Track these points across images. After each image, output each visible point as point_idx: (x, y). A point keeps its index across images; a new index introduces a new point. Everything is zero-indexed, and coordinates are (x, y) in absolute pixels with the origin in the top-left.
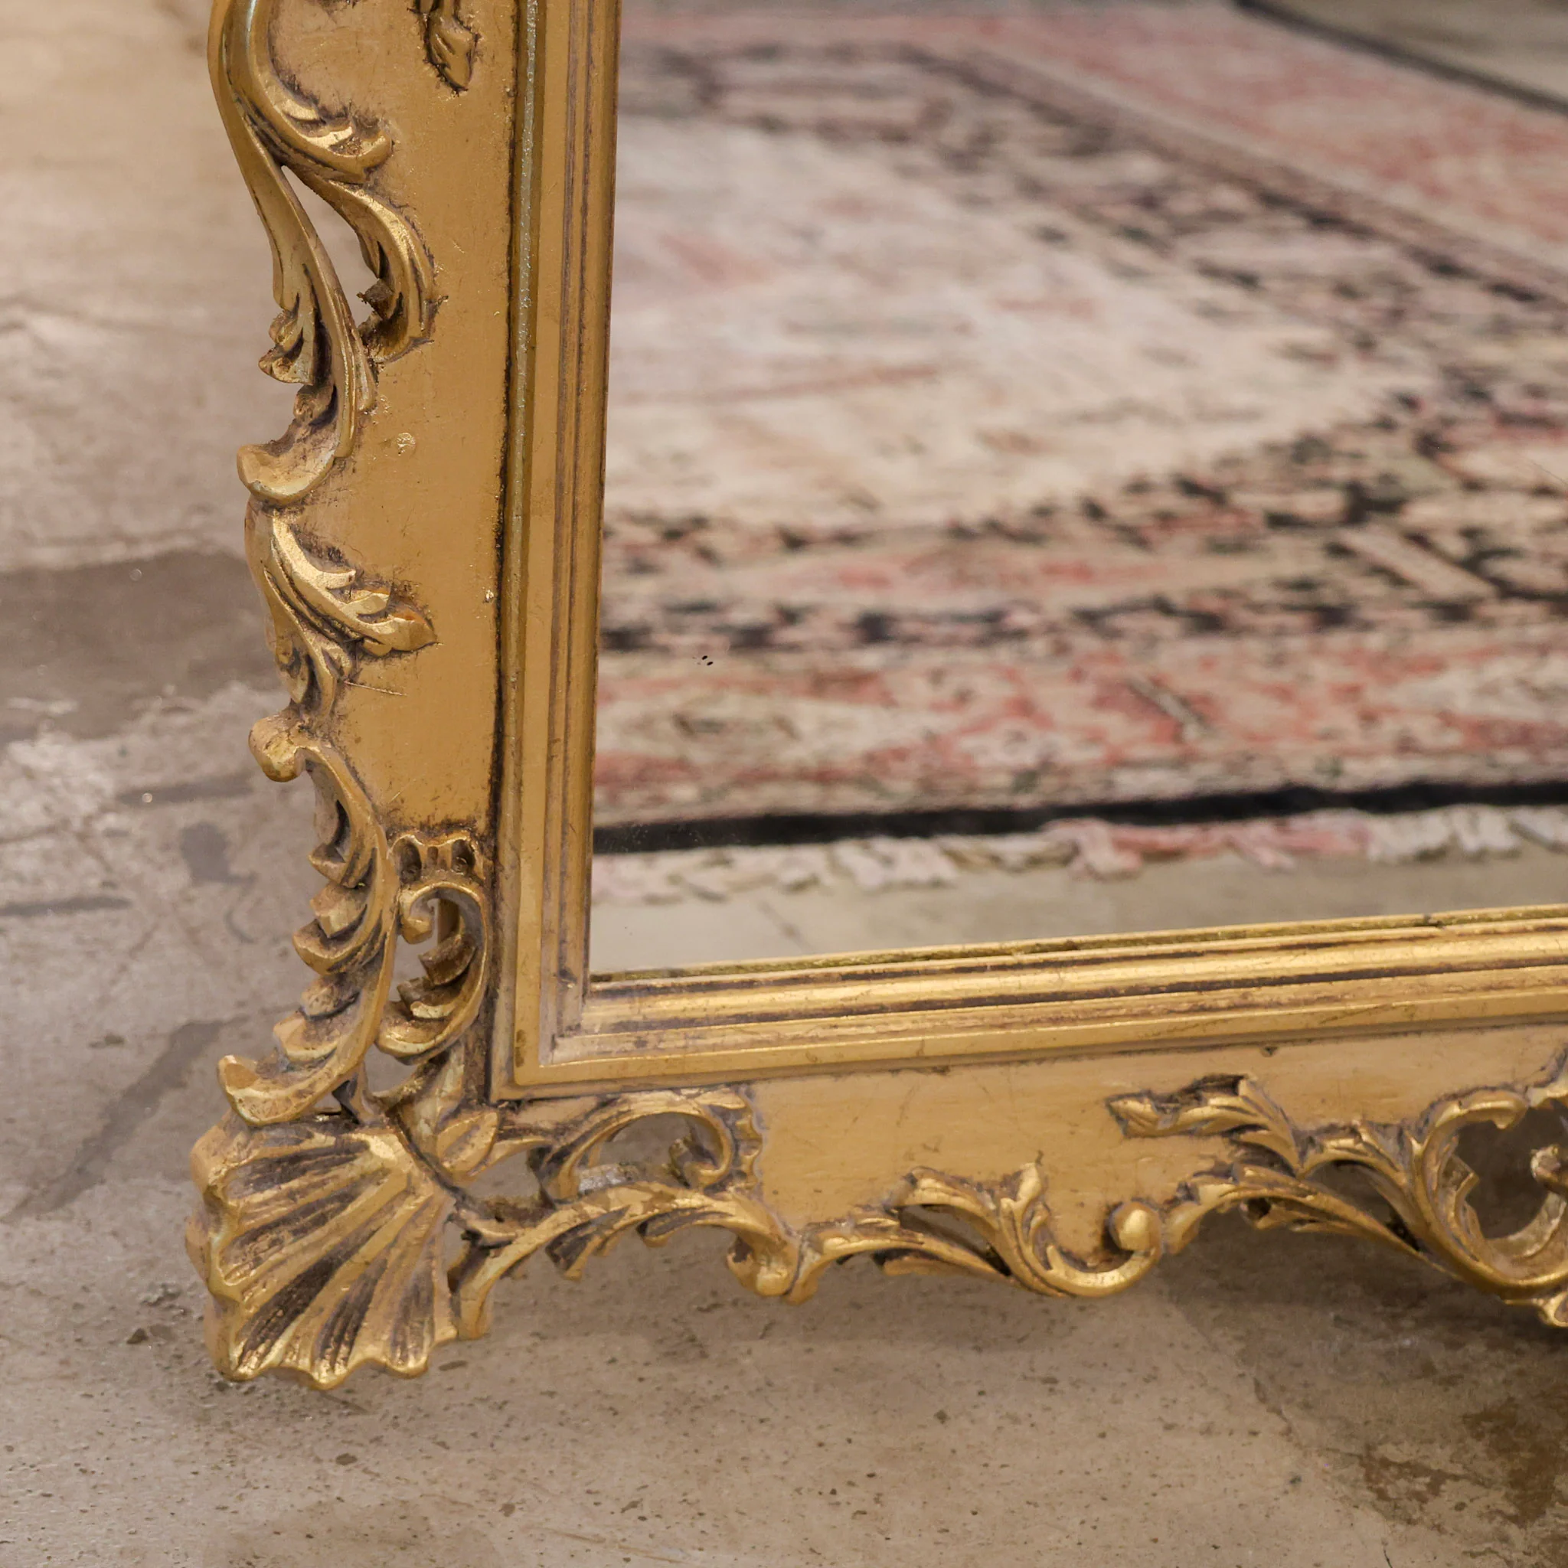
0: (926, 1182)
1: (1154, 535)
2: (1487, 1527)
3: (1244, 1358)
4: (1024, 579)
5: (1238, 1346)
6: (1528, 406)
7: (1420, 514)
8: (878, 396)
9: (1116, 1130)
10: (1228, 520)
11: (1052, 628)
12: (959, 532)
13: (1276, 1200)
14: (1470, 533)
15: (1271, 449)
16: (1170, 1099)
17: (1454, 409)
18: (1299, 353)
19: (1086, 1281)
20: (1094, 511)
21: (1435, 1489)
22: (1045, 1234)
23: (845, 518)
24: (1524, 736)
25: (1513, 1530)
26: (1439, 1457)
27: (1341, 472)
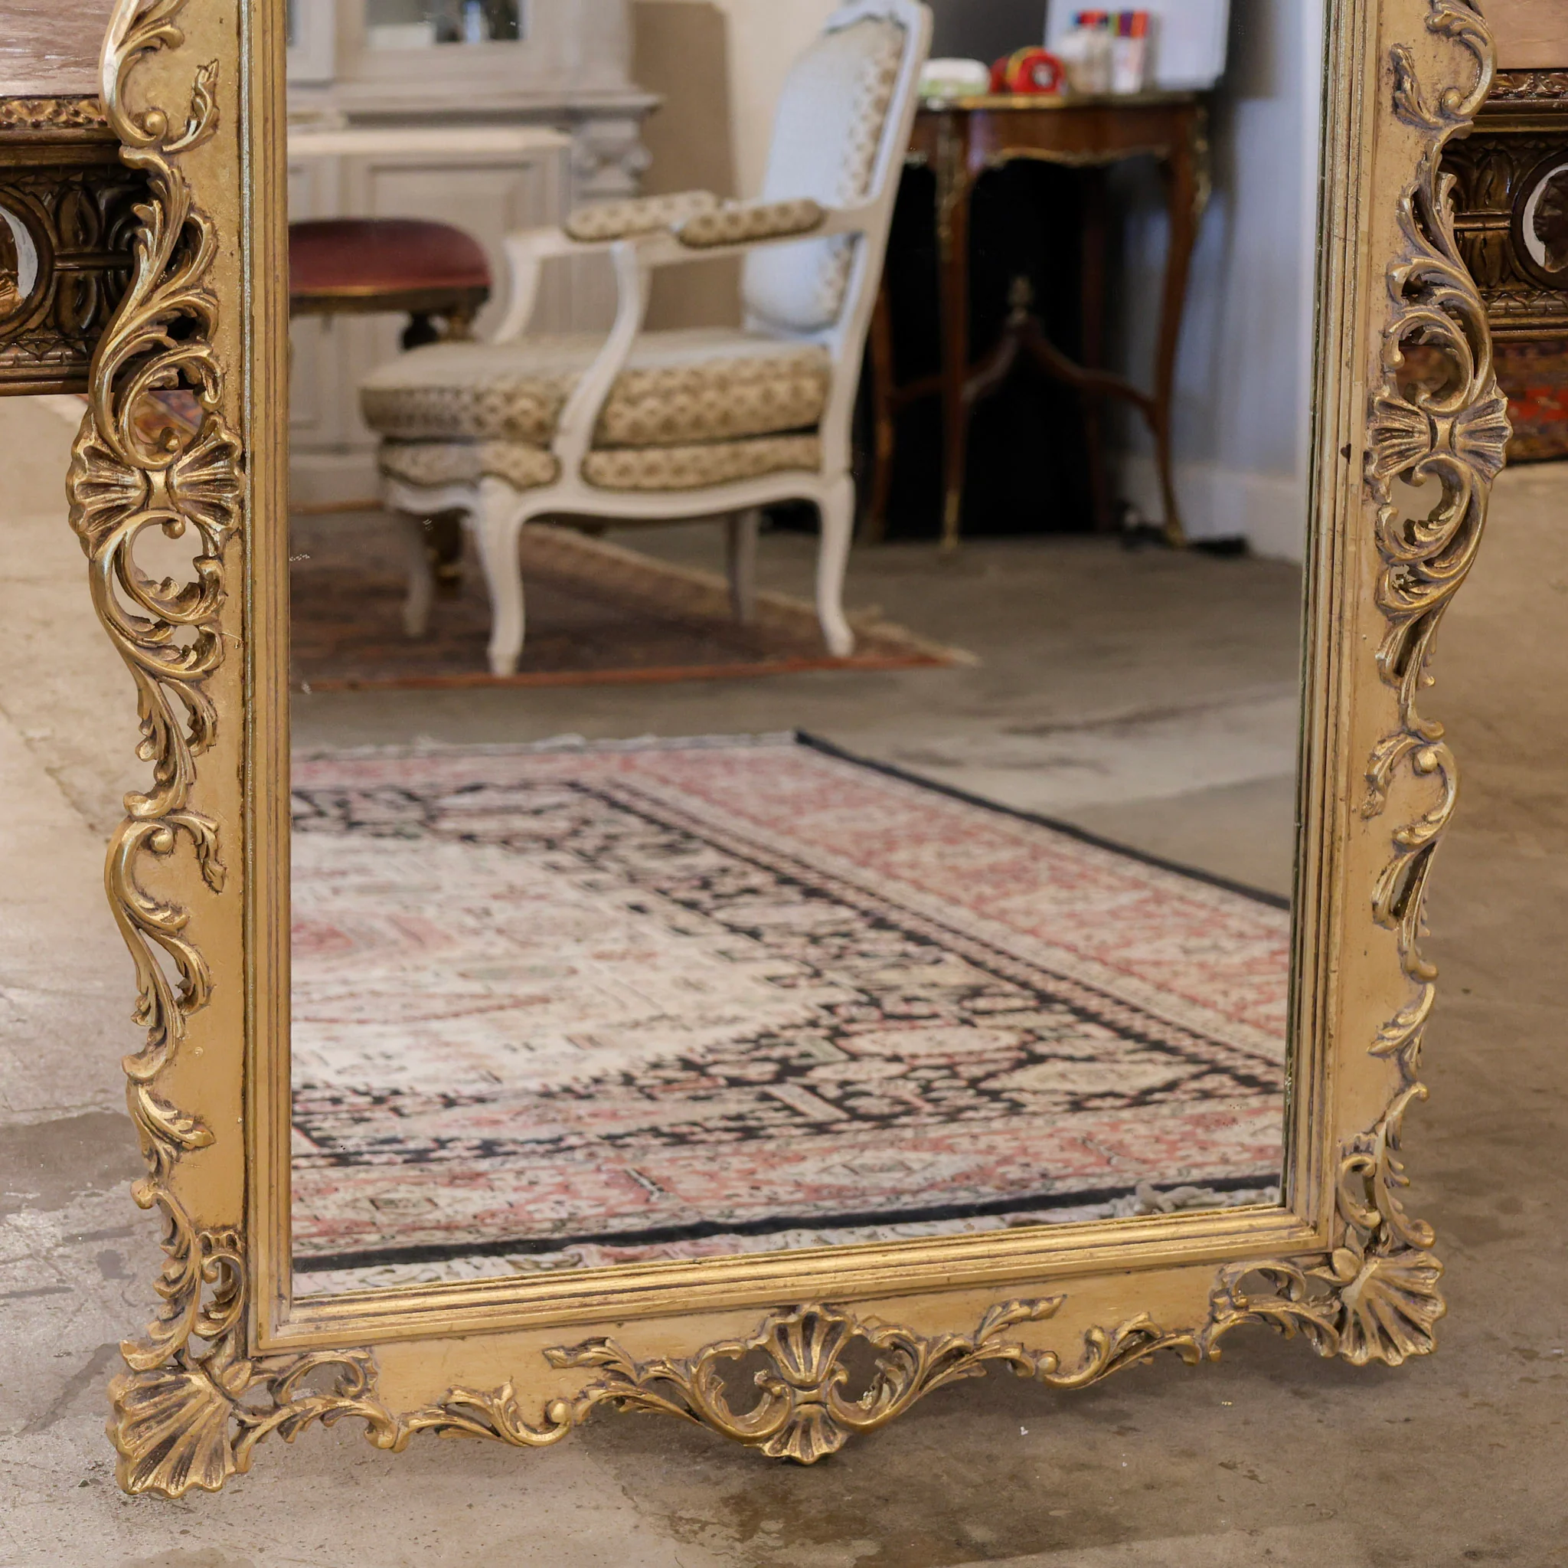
1: (657, 1093)
4: (579, 1118)
6: (902, 1009)
7: (817, 1075)
10: (705, 1082)
11: (589, 1144)
12: (547, 1094)
14: (843, 1083)
15: (739, 1041)
17: (855, 1012)
18: (770, 980)
20: (628, 1080)
21: (702, 1529)
23: (482, 1088)
24: (839, 1193)
25: (737, 1544)
26: (706, 1515)
27: (777, 1053)
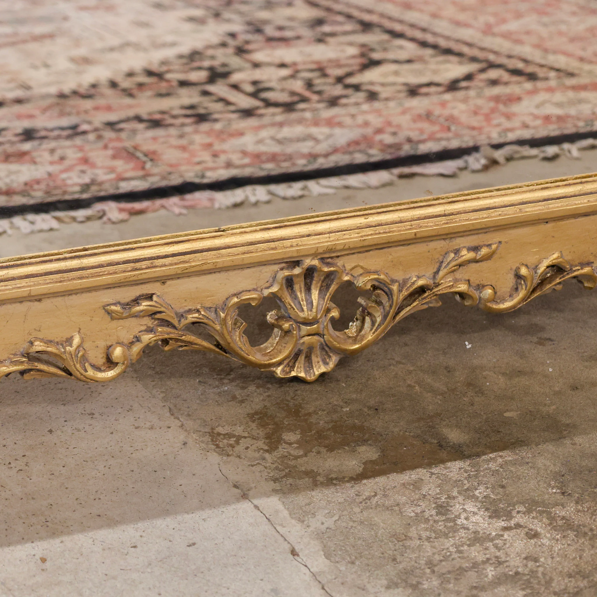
0: (36, 343)
1: (135, 92)
2: (257, 455)
3: (165, 399)
4: (86, 112)
5: (162, 395)
6: (277, 34)
7: (236, 77)
8: (32, 46)
9: (108, 318)
10: (164, 84)
11: (96, 130)
12: (62, 96)
13: (171, 339)
14: (255, 83)
15: (181, 57)
16: (128, 304)
17: (249, 37)
18: (191, 19)
19: (100, 375)
20: (113, 85)
21: (237, 442)
22: (84, 359)
23: (19, 93)
24: (273, 158)
25: (267, 455)
26: (239, 430)
27: (207, 63)
